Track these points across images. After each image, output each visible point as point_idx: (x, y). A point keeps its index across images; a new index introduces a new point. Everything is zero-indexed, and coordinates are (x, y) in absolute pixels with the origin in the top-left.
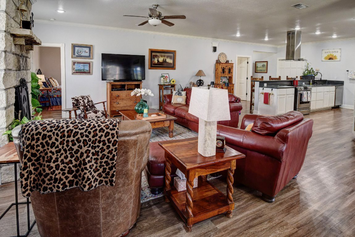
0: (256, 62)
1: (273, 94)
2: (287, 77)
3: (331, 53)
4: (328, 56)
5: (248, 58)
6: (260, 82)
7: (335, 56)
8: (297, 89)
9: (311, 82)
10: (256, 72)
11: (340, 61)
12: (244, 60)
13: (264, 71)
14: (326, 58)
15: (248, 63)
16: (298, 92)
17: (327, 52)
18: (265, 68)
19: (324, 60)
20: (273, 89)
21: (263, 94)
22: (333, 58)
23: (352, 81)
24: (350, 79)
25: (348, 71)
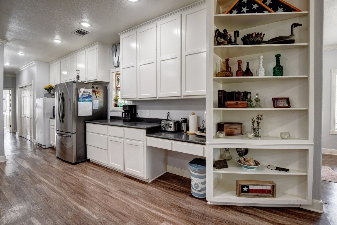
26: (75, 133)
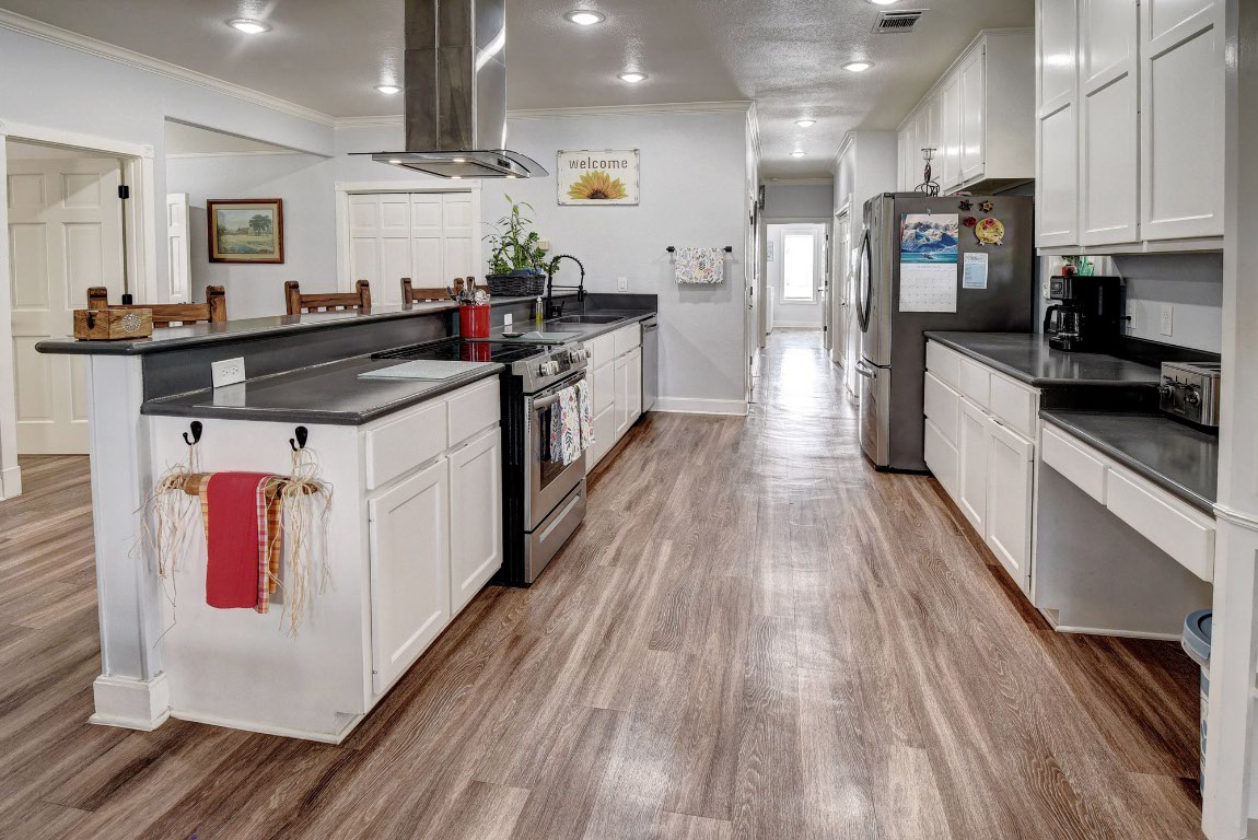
0: (210, 203)
1: (312, 488)
2: (406, 282)
3: (599, 170)
4: (586, 179)
5: (123, 160)
6: (146, 353)
7: (616, 184)
8: (520, 378)
9: (540, 310)
10: (216, 255)
11: (637, 205)
12: (96, 176)
13: (265, 252)
14: (576, 191)
15: (124, 192)
16: (527, 399)
17: (582, 164)
18: (268, 239)
19: (567, 199)
20: (314, 430)
21: (192, 492)
22: (609, 191)
23: (688, 293)
24: (684, 285)
25: (671, 250)
26: (885, 367)
